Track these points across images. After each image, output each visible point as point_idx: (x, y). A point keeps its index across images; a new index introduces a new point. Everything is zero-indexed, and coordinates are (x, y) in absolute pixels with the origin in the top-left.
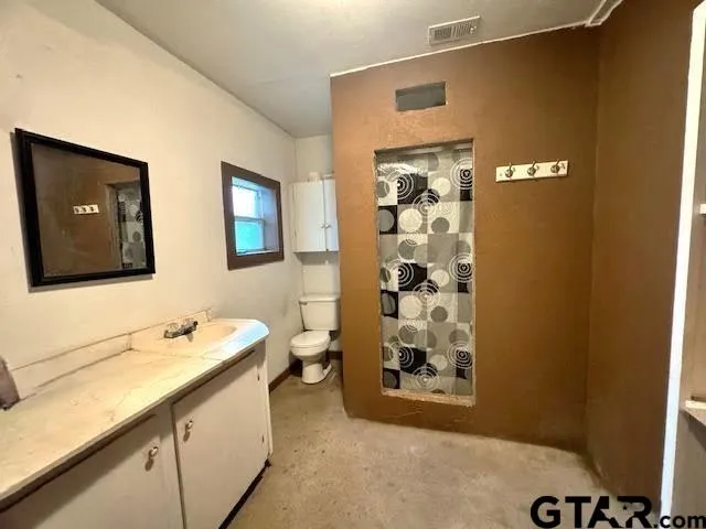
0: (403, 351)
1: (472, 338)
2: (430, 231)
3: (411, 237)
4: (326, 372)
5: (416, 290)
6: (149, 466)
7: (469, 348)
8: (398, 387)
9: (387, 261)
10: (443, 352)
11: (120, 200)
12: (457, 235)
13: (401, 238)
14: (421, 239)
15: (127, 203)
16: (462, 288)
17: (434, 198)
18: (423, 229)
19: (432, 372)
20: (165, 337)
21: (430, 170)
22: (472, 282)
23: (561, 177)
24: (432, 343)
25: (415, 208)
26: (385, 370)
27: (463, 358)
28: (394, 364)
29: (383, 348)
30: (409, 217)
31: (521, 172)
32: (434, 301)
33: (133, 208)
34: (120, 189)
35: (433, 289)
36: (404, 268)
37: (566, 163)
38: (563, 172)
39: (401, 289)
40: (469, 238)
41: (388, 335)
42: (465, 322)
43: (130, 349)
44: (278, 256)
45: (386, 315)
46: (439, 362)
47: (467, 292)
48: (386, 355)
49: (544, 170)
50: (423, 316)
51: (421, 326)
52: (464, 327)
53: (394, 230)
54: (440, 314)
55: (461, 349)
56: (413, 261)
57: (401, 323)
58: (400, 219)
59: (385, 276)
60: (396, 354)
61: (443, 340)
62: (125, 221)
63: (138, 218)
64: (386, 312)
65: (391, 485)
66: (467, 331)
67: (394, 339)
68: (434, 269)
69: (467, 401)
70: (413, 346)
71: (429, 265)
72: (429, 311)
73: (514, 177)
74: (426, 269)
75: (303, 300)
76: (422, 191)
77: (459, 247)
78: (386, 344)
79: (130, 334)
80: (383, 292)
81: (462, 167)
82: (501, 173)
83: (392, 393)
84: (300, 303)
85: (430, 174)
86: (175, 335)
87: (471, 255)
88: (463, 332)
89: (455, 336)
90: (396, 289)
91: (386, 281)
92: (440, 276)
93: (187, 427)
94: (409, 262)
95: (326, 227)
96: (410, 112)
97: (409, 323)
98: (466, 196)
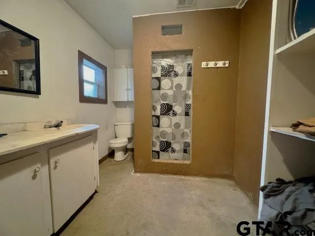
0: (161, 142)
1: (190, 135)
2: (174, 89)
3: (166, 92)
4: (126, 156)
5: (168, 115)
6: (34, 177)
7: (189, 140)
8: (159, 158)
9: (155, 102)
10: (178, 142)
11: (21, 69)
12: (186, 91)
13: (162, 92)
14: (170, 93)
15: (25, 71)
16: (187, 114)
17: (176, 75)
18: (171, 88)
19: (173, 151)
20: (45, 127)
21: (175, 63)
22: (191, 112)
23: (226, 67)
24: (174, 138)
25: (168, 79)
26: (153, 151)
27: (187, 145)
28: (157, 148)
29: (152, 142)
30: (166, 83)
31: (211, 64)
32: (175, 120)
33: (28, 74)
34: (20, 64)
35: (175, 114)
36: (162, 105)
37: (228, 62)
38: (227, 65)
39: (161, 114)
40: (190, 93)
41: (155, 135)
42: (188, 128)
43: (25, 130)
44: (104, 101)
45: (154, 126)
46: (177, 146)
47: (189, 116)
48: (154, 145)
49: (220, 64)
50: (170, 126)
51: (169, 130)
52: (187, 131)
53: (159, 88)
54: (177, 125)
55: (186, 141)
56: (167, 102)
57: (161, 129)
58: (162, 84)
59: (154, 108)
60: (158, 144)
61: (178, 137)
62: (23, 80)
63: (31, 79)
64: (155, 125)
65: (155, 196)
66: (189, 132)
67: (158, 137)
68: (175, 105)
69: (188, 162)
70: (166, 140)
71: (173, 104)
72: (173, 124)
73: (208, 66)
74: (172, 106)
75: (116, 124)
76: (171, 71)
77: (186, 97)
78: (154, 140)
79: (25, 123)
80: (153, 116)
81: (188, 63)
82: (204, 64)
83: (156, 160)
84: (114, 125)
85: (175, 64)
86: (50, 127)
87: (191, 100)
88: (187, 133)
89: (183, 135)
90: (159, 114)
91: (155, 111)
92: (178, 109)
93: (56, 162)
94: (165, 103)
95: (128, 90)
96: (167, 36)
97: (164, 129)
98: (189, 74)
